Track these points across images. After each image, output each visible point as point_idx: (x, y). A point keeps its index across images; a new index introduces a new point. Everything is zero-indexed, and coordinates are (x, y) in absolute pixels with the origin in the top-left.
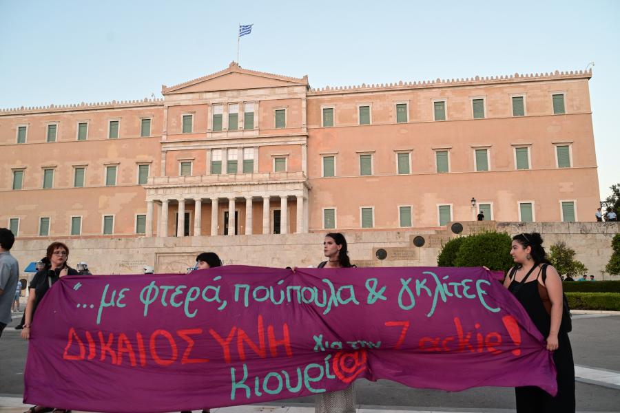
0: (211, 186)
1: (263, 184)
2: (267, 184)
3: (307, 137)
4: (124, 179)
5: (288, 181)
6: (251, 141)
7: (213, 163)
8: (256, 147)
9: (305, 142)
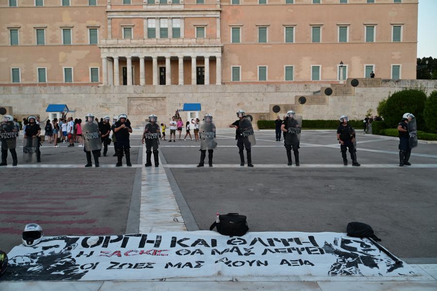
0: (152, 47)
1: (192, 47)
2: (195, 47)
3: (221, 11)
4: (77, 39)
5: (211, 45)
6: (178, 13)
7: (149, 30)
8: (182, 18)
9: (219, 16)
